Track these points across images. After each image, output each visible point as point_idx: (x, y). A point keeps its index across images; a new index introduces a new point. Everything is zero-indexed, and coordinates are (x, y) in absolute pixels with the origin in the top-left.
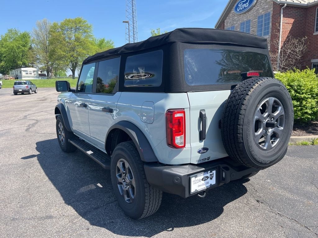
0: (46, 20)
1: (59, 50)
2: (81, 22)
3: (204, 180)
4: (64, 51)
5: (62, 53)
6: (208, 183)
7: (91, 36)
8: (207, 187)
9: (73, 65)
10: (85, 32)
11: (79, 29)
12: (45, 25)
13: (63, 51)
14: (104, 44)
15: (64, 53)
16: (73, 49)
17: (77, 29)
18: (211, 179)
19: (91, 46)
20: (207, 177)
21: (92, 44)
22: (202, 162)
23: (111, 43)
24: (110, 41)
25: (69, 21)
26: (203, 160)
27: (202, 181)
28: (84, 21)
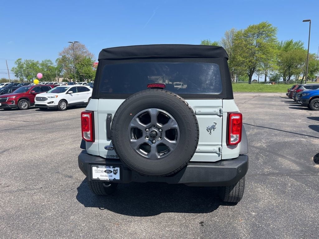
0: (234, 29)
1: (239, 57)
2: (265, 26)
3: (107, 173)
4: (244, 57)
5: (241, 59)
6: (111, 176)
7: (275, 39)
8: (110, 179)
9: (251, 70)
10: (267, 36)
11: (262, 34)
12: (232, 34)
13: (242, 58)
14: (291, 46)
15: (243, 59)
16: (253, 54)
17: (260, 34)
18: (115, 174)
19: (271, 50)
20: (110, 171)
21: (273, 47)
22: (110, 158)
23: (300, 44)
24: (299, 43)
25: (252, 28)
26: (111, 156)
27: (104, 172)
28: (269, 25)
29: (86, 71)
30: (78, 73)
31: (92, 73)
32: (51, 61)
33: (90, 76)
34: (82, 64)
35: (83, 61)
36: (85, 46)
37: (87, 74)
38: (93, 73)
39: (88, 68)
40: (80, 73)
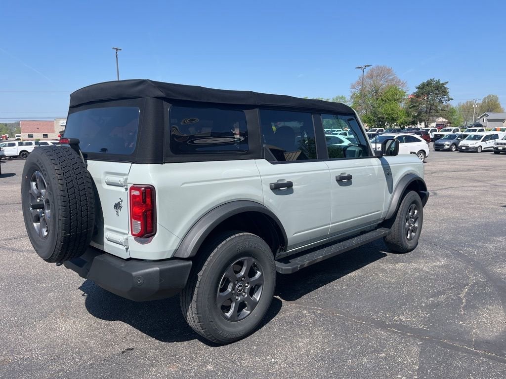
29: (387, 110)
30: (375, 113)
31: (397, 113)
32: (344, 98)
33: (393, 119)
34: (383, 100)
35: (385, 94)
36: (392, 70)
37: (389, 115)
38: (399, 113)
39: (392, 106)
40: (377, 113)
